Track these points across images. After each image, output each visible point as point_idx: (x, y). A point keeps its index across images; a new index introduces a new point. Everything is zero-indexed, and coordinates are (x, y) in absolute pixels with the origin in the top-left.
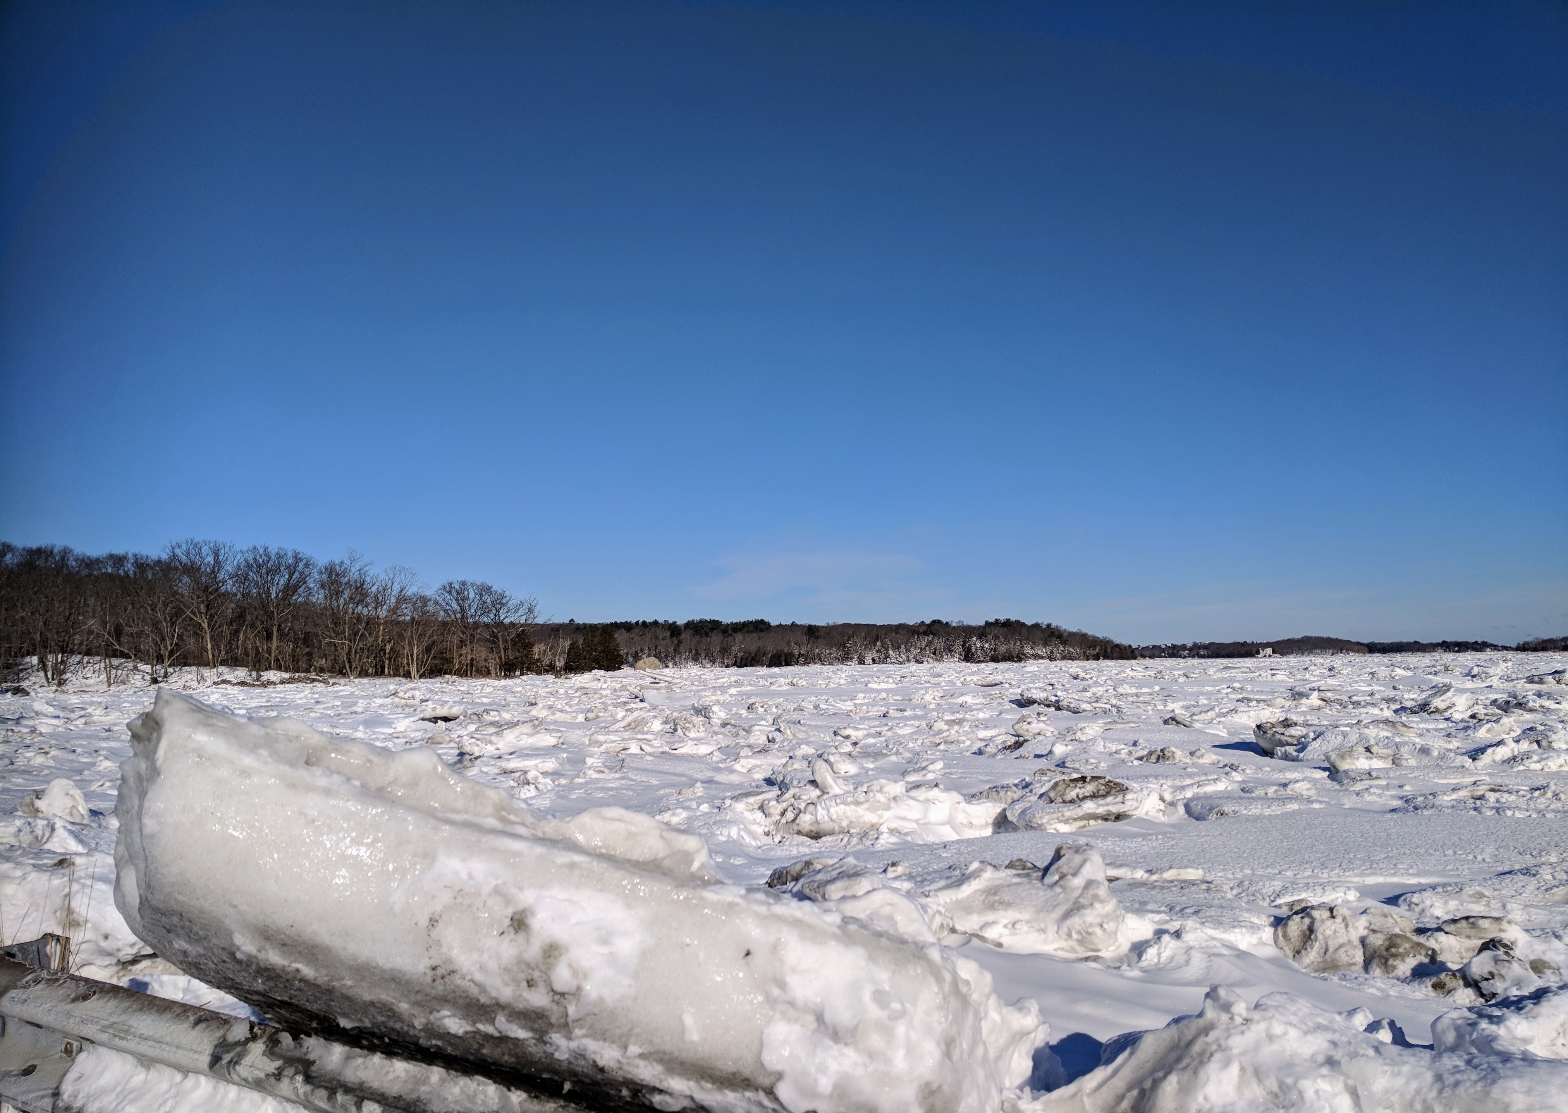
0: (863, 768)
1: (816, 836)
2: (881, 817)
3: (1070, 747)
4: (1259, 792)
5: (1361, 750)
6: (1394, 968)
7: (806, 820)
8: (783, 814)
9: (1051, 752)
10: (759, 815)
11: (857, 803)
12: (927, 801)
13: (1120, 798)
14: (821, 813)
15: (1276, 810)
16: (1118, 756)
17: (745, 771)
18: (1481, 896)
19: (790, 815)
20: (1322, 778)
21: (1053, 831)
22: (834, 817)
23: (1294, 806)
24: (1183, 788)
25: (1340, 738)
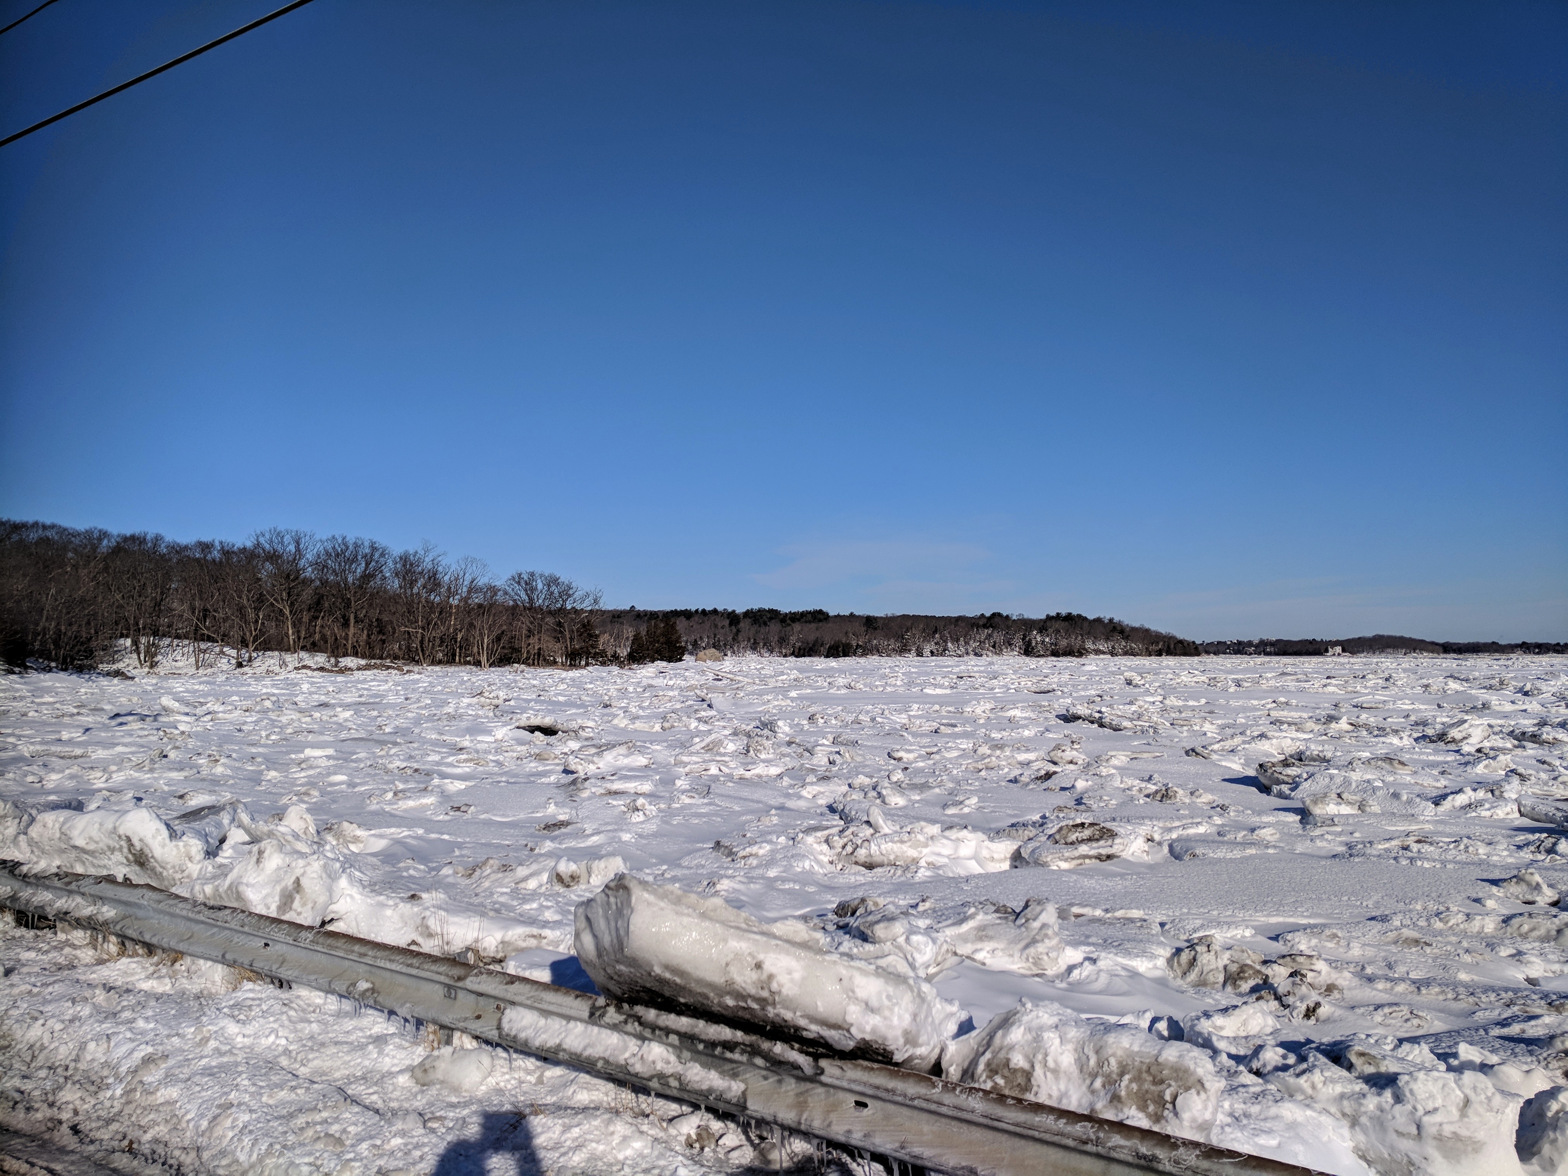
0: (910, 800)
1: (870, 867)
2: (921, 852)
3: (1090, 783)
4: (1230, 837)
5: (1334, 796)
6: (1240, 986)
7: (862, 853)
8: (844, 847)
9: (1073, 786)
10: (825, 847)
11: (902, 842)
12: (958, 839)
13: (1109, 842)
14: (874, 848)
15: (1237, 854)
16: (1129, 793)
17: (810, 797)
18: (1335, 936)
19: (849, 849)
20: (1294, 822)
21: (1055, 868)
22: (884, 852)
23: (1252, 851)
24: (1170, 830)
25: (1327, 780)
